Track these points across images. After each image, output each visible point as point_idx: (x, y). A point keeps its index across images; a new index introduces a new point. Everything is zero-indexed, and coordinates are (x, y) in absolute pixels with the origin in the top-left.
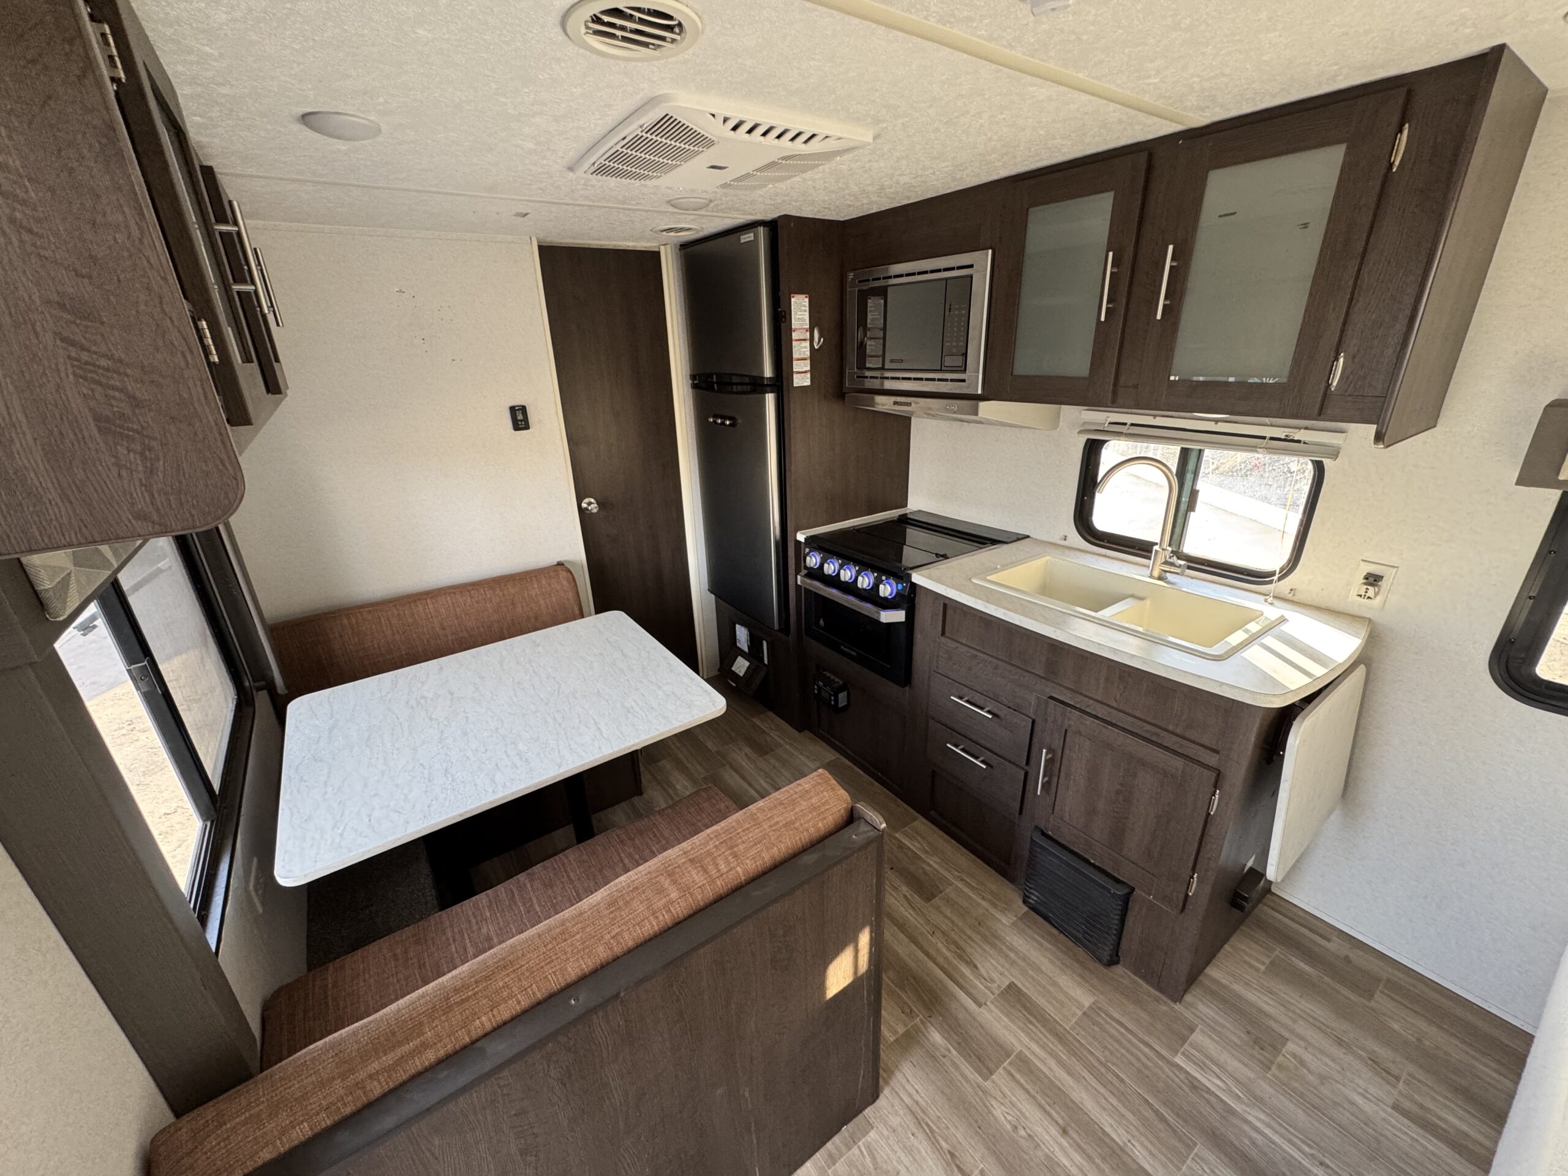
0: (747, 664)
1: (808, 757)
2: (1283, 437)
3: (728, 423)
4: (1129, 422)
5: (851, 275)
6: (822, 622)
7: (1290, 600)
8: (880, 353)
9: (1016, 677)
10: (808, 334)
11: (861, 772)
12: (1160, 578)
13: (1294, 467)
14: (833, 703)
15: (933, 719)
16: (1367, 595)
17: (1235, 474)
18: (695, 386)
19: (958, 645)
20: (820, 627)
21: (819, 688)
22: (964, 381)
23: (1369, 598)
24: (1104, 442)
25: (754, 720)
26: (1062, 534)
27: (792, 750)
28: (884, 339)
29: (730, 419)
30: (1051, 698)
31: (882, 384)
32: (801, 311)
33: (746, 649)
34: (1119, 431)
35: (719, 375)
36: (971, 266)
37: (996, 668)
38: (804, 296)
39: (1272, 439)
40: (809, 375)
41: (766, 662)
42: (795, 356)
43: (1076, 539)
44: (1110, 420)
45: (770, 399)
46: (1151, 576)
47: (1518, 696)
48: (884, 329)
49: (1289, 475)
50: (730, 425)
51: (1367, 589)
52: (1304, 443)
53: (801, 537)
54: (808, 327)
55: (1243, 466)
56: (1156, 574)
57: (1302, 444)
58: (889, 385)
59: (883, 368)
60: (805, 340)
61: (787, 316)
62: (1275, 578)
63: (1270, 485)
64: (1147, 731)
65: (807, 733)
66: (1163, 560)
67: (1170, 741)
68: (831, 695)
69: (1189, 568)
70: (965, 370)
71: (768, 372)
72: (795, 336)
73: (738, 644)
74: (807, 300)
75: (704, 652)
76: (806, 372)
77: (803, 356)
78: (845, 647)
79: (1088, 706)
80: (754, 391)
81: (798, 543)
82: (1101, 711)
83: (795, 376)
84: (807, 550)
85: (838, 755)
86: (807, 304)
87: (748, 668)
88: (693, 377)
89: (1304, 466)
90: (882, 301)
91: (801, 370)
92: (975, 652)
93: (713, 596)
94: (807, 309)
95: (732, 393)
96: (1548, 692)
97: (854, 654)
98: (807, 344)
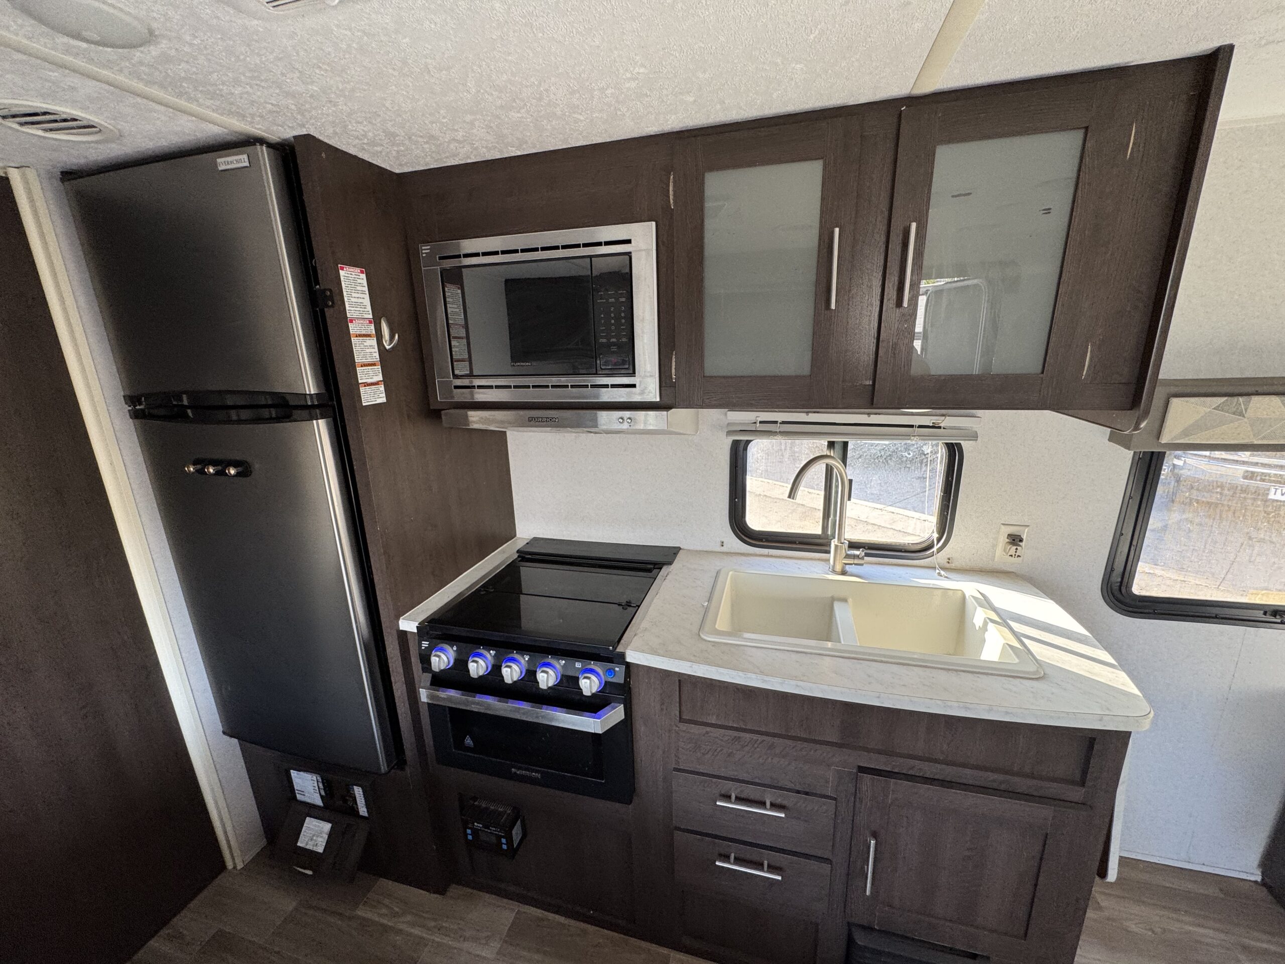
0: (327, 827)
1: (475, 939)
2: (931, 425)
3: (233, 471)
4: (780, 420)
5: (425, 249)
6: (468, 741)
7: (950, 568)
8: (467, 356)
9: (804, 753)
10: (372, 327)
11: (562, 919)
12: (844, 573)
13: (927, 449)
14: (505, 847)
15: (679, 829)
16: (1017, 554)
17: (876, 461)
18: (136, 415)
19: (708, 729)
20: (468, 749)
21: (475, 832)
22: (634, 386)
23: (1019, 556)
24: (748, 442)
25: (361, 912)
26: (719, 540)
27: (446, 940)
28: (468, 338)
29: (235, 464)
30: (862, 769)
31: (472, 395)
32: (357, 292)
33: (319, 802)
34: (767, 430)
35: (193, 395)
36: (628, 242)
37: (772, 747)
38: (358, 270)
39: (920, 427)
40: (382, 388)
41: (363, 811)
42: (358, 359)
43: (734, 543)
44: (759, 419)
45: (321, 429)
46: (834, 571)
47: (1124, 612)
48: (466, 327)
49: (924, 457)
50: (238, 475)
51: (1017, 549)
52: (944, 428)
53: (409, 625)
54: (371, 316)
55: (883, 453)
56: (838, 568)
57: (942, 430)
58: (482, 396)
59: (471, 375)
60: (369, 336)
61: (336, 298)
62: (935, 549)
63: (909, 468)
64: (994, 781)
65: (454, 890)
66: (844, 555)
67: (1022, 784)
68: (500, 837)
69: (867, 555)
70: (634, 373)
71: (310, 386)
72: (353, 328)
73: (299, 797)
74: (364, 276)
75: (229, 829)
76: (377, 383)
77: (369, 360)
78: (519, 768)
79: (912, 768)
80: (279, 419)
81: (403, 635)
82: (929, 770)
83: (362, 390)
84: (425, 644)
85: (516, 906)
86: (365, 282)
87: (330, 835)
88: (132, 400)
89: (935, 448)
90: (459, 291)
91: (369, 381)
92: (736, 734)
93: (235, 741)
94: (366, 289)
95: (229, 421)
96: (1140, 604)
97: (539, 775)
98: (373, 342)
